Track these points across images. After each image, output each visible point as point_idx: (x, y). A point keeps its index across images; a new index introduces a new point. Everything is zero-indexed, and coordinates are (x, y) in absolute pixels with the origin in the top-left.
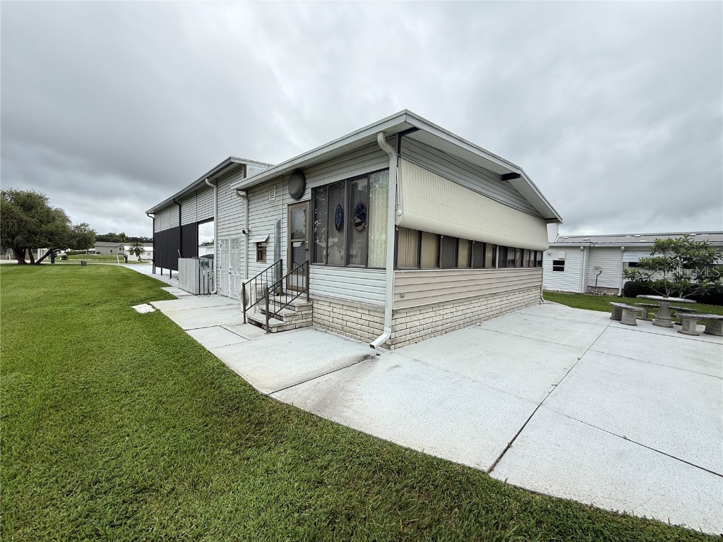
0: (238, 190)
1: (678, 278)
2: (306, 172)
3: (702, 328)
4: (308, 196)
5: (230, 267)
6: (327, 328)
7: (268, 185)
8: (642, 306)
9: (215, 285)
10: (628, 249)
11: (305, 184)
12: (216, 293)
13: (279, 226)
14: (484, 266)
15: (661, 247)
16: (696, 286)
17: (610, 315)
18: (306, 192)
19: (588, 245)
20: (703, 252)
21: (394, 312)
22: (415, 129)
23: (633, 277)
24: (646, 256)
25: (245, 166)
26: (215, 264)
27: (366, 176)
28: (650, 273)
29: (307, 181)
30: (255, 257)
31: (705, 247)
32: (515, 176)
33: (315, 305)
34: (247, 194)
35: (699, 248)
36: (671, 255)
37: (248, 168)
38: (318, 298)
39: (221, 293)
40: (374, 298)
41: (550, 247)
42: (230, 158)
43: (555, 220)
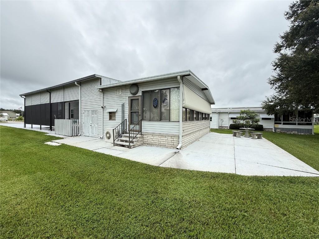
0: (100, 89)
1: (247, 122)
2: (138, 85)
3: (257, 137)
4: (140, 94)
5: (91, 122)
6: (151, 145)
7: (117, 88)
8: (242, 131)
9: (80, 131)
10: (230, 113)
11: (138, 89)
12: (80, 135)
13: (123, 106)
14: (198, 120)
15: (243, 113)
16: (252, 125)
17: (232, 135)
18: (139, 92)
19: (219, 112)
20: (254, 114)
21: (182, 136)
22: (190, 75)
23: (235, 123)
24: (239, 115)
25: (101, 78)
26: (80, 122)
27: (169, 89)
28: (240, 121)
29: (139, 88)
30: (109, 118)
31: (253, 113)
32: (206, 89)
33: (144, 137)
34: (103, 91)
35: (252, 113)
36: (245, 115)
37: (102, 79)
38: (146, 134)
39: (84, 135)
40: (174, 132)
41: (212, 113)
42: (95, 75)
43: (214, 103)
